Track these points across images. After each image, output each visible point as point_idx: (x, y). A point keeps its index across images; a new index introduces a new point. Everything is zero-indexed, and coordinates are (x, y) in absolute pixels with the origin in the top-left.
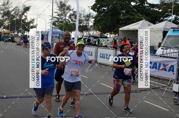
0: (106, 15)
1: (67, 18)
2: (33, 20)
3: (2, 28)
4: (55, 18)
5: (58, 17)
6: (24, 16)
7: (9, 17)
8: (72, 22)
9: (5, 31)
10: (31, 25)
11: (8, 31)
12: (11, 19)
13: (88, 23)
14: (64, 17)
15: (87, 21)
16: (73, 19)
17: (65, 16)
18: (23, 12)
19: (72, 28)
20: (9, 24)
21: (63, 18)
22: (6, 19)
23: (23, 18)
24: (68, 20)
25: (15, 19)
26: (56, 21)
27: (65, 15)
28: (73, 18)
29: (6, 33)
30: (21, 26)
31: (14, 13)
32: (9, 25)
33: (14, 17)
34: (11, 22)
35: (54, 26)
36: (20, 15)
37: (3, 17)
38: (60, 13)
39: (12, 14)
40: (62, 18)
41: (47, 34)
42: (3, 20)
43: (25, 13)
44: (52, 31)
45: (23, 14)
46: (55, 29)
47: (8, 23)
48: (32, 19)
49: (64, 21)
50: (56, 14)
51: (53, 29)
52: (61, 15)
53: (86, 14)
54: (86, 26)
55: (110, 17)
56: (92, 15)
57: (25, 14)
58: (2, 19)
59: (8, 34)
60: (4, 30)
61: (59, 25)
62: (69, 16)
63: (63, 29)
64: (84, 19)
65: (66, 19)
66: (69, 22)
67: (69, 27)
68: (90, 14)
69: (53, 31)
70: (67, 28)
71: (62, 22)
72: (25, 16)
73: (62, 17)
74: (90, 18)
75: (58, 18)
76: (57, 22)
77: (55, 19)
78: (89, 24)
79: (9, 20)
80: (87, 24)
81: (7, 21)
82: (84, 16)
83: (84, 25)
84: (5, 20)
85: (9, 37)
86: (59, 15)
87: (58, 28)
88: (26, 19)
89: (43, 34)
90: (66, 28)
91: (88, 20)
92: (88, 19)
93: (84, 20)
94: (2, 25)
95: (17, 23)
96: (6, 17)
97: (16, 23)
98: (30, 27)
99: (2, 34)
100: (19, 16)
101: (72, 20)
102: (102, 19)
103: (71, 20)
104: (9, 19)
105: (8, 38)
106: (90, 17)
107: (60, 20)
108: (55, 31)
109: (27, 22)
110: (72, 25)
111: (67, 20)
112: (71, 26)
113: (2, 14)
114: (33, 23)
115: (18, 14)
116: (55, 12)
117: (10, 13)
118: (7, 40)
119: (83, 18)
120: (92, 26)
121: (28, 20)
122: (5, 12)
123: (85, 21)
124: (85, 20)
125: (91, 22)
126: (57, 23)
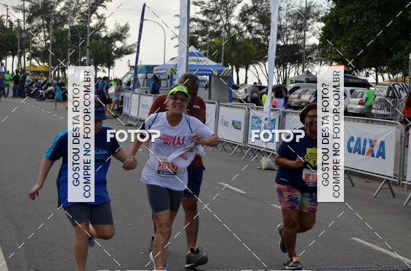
0: (363, 9)
1: (233, 21)
2: (125, 29)
3: (27, 55)
4: (196, 20)
5: (204, 18)
6: (94, 15)
7: (48, 20)
8: (248, 34)
9: (37, 65)
10: (118, 44)
11: (46, 64)
12: (56, 25)
13: (304, 38)
14: (224, 18)
15: (300, 30)
16: (254, 24)
17: (228, 14)
18: (93, 4)
19: (249, 53)
20: (49, 41)
21: (221, 23)
22: (40, 27)
23: (94, 22)
24: (236, 27)
25: (66, 27)
26: (197, 32)
27: (227, 11)
28: (252, 21)
29: (38, 73)
30: (88, 50)
31: (64, 9)
32: (48, 46)
33: (64, 19)
34: (55, 35)
35: (192, 49)
36: (82, 14)
37: (30, 20)
38: (209, 6)
39: (59, 12)
40: (218, 21)
41: (169, 73)
42: (29, 29)
43: (99, 8)
44: (187, 66)
45: (93, 10)
46: (196, 58)
47: (46, 40)
48: (123, 25)
49: (223, 30)
50: (198, 9)
51: (190, 58)
52: (213, 12)
53: (296, 9)
54: (296, 47)
55: (378, 17)
56: (315, 10)
57: (100, 11)
58: (27, 26)
59: (47, 74)
60: (34, 61)
61: (206, 45)
62: (241, 15)
63: (220, 55)
64: (288, 24)
65: (229, 24)
66: (241, 34)
67: (238, 52)
68: (308, 9)
69: (190, 63)
70: (233, 55)
71: (217, 34)
72: (98, 17)
73: (218, 18)
74: (309, 21)
75: (203, 22)
76: (202, 33)
77: (195, 26)
78: (307, 40)
79: (48, 31)
80: (300, 41)
81: (42, 34)
82: (288, 15)
83: (289, 43)
84: (36, 31)
85: (50, 85)
86: (206, 12)
87: (205, 55)
88: (102, 25)
89: (157, 76)
90: (230, 53)
91: (302, 28)
92: (301, 25)
93: (289, 27)
94: (28, 46)
95: (75, 40)
96: (38, 21)
97: (71, 38)
98: (116, 52)
99: (28, 74)
100: (78, 15)
101: (250, 28)
102: (351, 22)
103: (245, 28)
104: (48, 28)
105: (46, 88)
106: (308, 18)
107: (211, 28)
108: (195, 63)
109: (104, 35)
110: (251, 45)
111: (233, 29)
112: (245, 48)
113: (27, 11)
114: (125, 38)
115: (76, 10)
116: (195, 4)
117: (52, 7)
118: (42, 96)
119: (284, 21)
120: (314, 47)
121: (108, 30)
122: (37, 6)
123: (293, 32)
124: (293, 28)
125: (314, 34)
126: (200, 39)
